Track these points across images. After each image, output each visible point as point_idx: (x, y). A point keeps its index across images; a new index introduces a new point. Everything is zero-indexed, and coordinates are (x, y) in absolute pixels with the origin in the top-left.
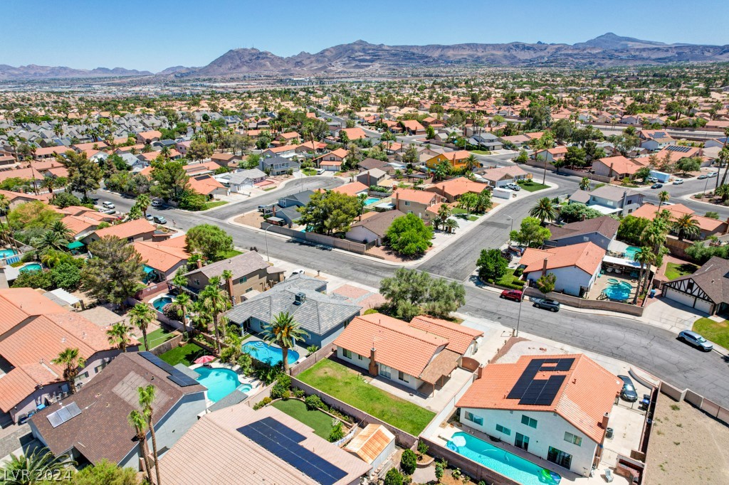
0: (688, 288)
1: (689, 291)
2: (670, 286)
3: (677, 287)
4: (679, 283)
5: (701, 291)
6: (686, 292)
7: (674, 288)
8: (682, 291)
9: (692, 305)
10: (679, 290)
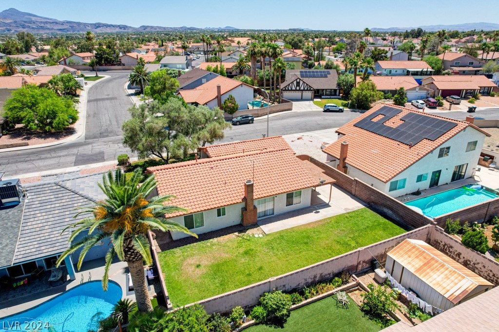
0: (297, 86)
1: (298, 88)
2: (285, 90)
3: (290, 89)
4: (291, 85)
5: (305, 84)
6: (296, 90)
7: (288, 90)
8: (294, 90)
9: (301, 98)
10: (292, 90)
